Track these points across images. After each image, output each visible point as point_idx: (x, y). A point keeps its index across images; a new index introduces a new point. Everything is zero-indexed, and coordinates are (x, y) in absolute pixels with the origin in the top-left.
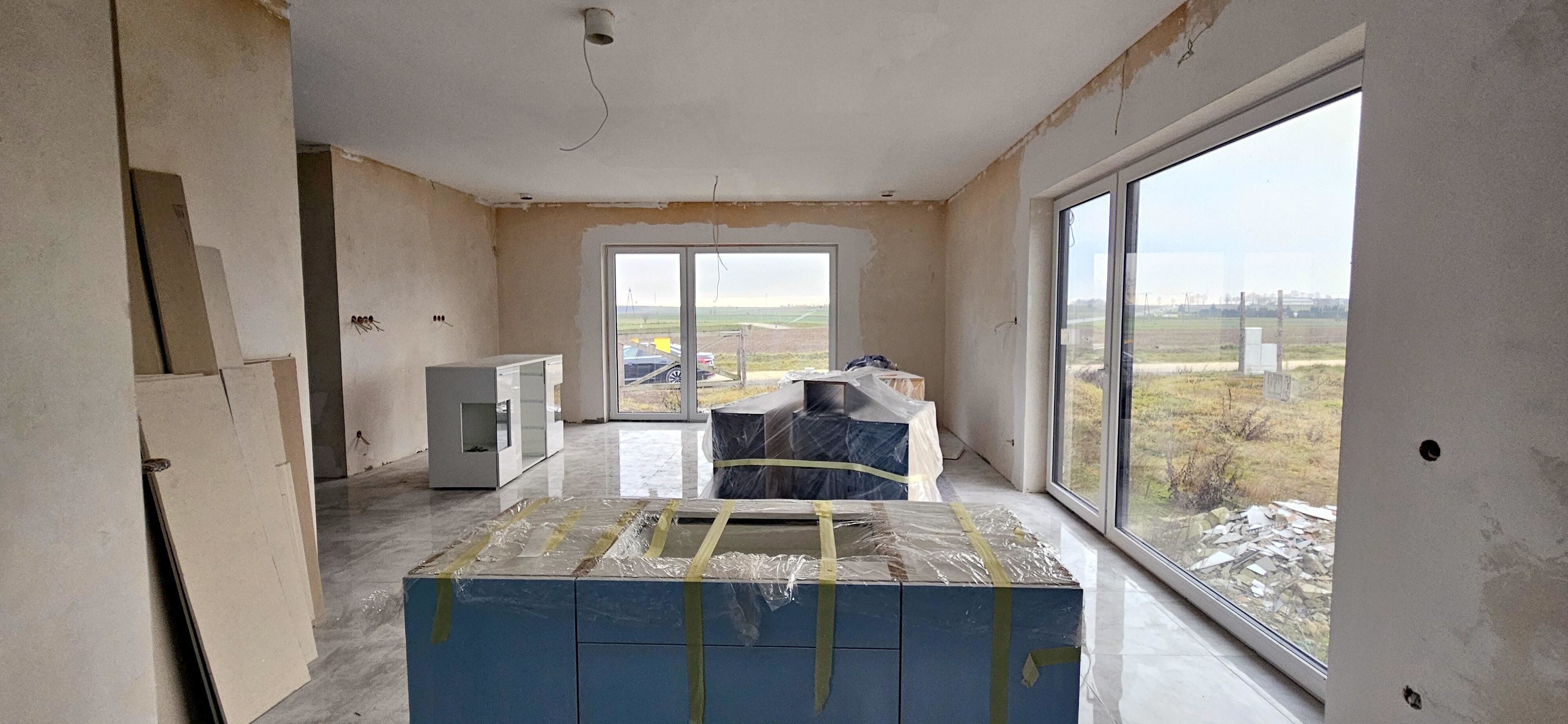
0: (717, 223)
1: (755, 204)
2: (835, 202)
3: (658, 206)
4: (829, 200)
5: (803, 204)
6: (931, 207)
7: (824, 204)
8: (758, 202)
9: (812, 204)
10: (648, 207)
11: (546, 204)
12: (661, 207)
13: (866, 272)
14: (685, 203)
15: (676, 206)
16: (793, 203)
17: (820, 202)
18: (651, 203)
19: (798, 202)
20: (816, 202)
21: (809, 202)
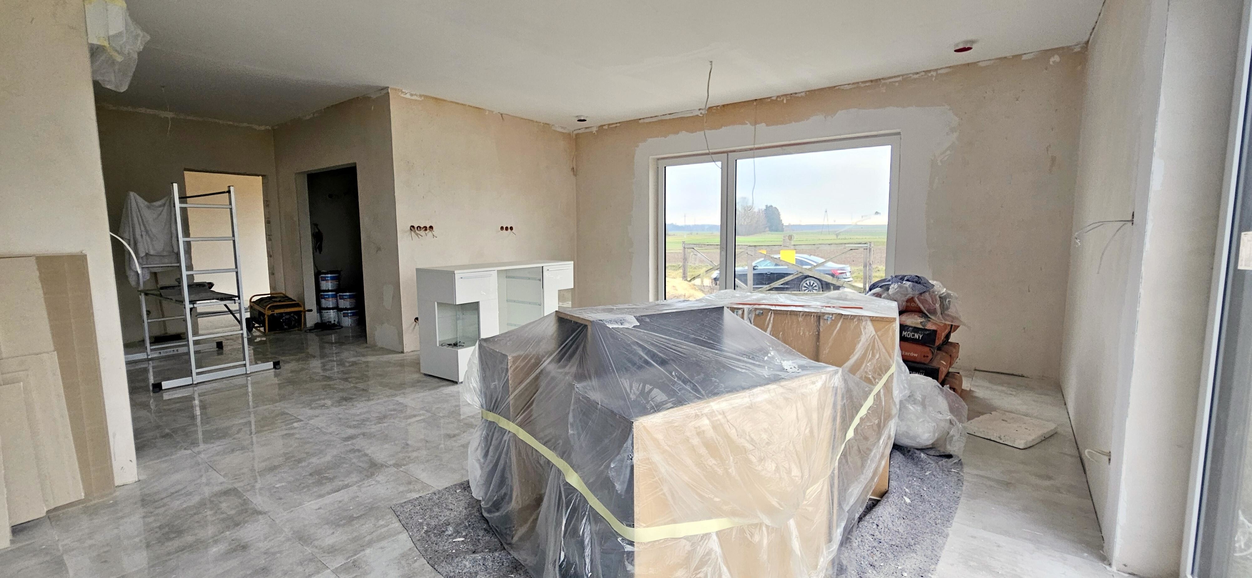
0: (755, 123)
1: (797, 95)
2: (899, 76)
3: (698, 113)
4: (889, 76)
5: (855, 86)
6: (1056, 58)
7: (883, 81)
8: (800, 93)
9: (867, 84)
10: (691, 115)
11: (609, 125)
12: (701, 113)
13: (940, 164)
14: (724, 106)
15: (715, 111)
16: (842, 87)
17: (877, 80)
18: (691, 111)
19: (849, 84)
20: (872, 81)
21: (863, 82)
